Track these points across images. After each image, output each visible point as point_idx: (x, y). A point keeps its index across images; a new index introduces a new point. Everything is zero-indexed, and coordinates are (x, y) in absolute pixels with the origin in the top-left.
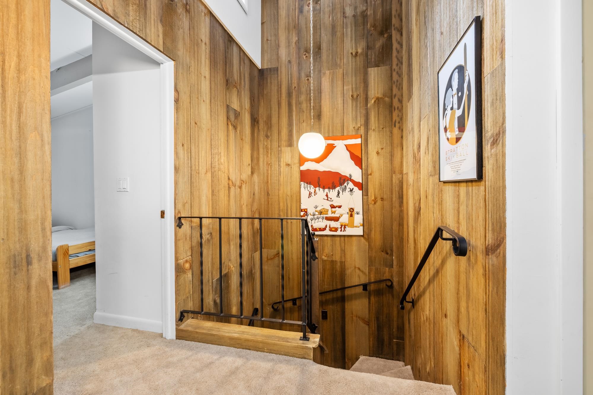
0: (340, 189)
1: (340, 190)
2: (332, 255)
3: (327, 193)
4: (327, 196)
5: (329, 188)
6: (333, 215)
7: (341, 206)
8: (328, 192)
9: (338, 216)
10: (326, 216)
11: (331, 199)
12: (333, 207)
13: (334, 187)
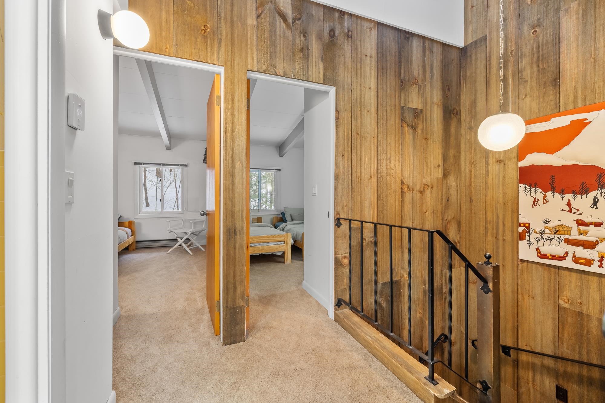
0: (599, 194)
1: (599, 196)
2: (581, 303)
3: (569, 200)
4: (569, 204)
5: (574, 193)
6: (582, 237)
7: (602, 224)
8: (572, 200)
9: (594, 239)
10: (567, 237)
11: (578, 210)
12: (581, 223)
13: (584, 191)
